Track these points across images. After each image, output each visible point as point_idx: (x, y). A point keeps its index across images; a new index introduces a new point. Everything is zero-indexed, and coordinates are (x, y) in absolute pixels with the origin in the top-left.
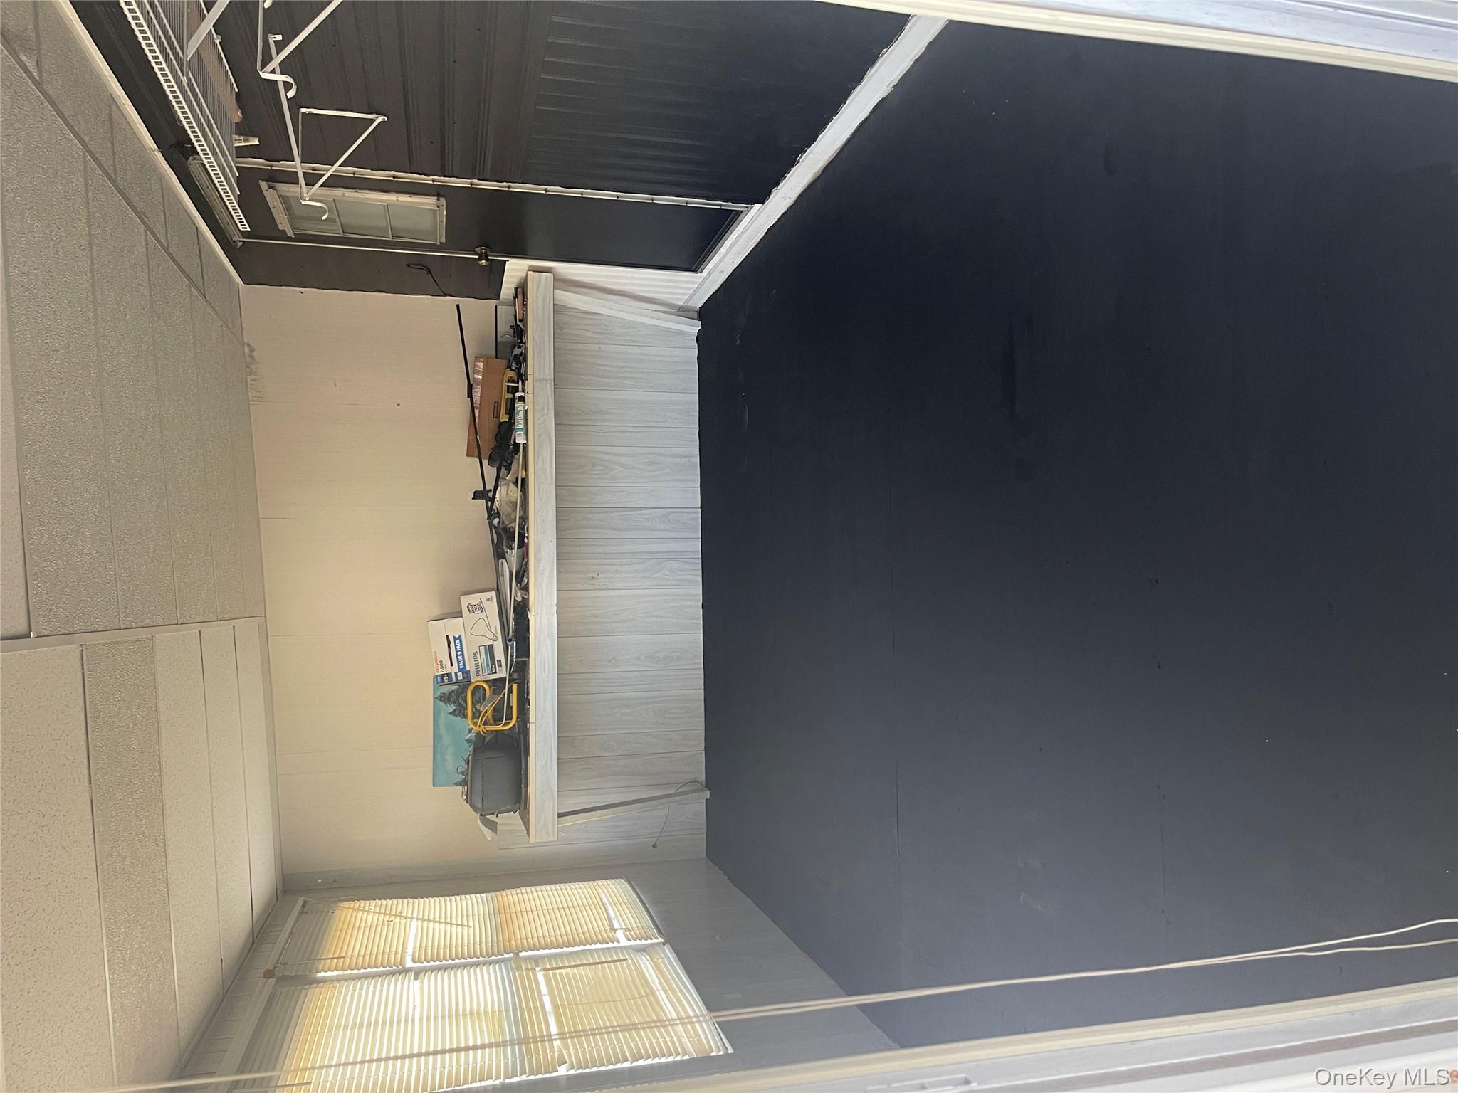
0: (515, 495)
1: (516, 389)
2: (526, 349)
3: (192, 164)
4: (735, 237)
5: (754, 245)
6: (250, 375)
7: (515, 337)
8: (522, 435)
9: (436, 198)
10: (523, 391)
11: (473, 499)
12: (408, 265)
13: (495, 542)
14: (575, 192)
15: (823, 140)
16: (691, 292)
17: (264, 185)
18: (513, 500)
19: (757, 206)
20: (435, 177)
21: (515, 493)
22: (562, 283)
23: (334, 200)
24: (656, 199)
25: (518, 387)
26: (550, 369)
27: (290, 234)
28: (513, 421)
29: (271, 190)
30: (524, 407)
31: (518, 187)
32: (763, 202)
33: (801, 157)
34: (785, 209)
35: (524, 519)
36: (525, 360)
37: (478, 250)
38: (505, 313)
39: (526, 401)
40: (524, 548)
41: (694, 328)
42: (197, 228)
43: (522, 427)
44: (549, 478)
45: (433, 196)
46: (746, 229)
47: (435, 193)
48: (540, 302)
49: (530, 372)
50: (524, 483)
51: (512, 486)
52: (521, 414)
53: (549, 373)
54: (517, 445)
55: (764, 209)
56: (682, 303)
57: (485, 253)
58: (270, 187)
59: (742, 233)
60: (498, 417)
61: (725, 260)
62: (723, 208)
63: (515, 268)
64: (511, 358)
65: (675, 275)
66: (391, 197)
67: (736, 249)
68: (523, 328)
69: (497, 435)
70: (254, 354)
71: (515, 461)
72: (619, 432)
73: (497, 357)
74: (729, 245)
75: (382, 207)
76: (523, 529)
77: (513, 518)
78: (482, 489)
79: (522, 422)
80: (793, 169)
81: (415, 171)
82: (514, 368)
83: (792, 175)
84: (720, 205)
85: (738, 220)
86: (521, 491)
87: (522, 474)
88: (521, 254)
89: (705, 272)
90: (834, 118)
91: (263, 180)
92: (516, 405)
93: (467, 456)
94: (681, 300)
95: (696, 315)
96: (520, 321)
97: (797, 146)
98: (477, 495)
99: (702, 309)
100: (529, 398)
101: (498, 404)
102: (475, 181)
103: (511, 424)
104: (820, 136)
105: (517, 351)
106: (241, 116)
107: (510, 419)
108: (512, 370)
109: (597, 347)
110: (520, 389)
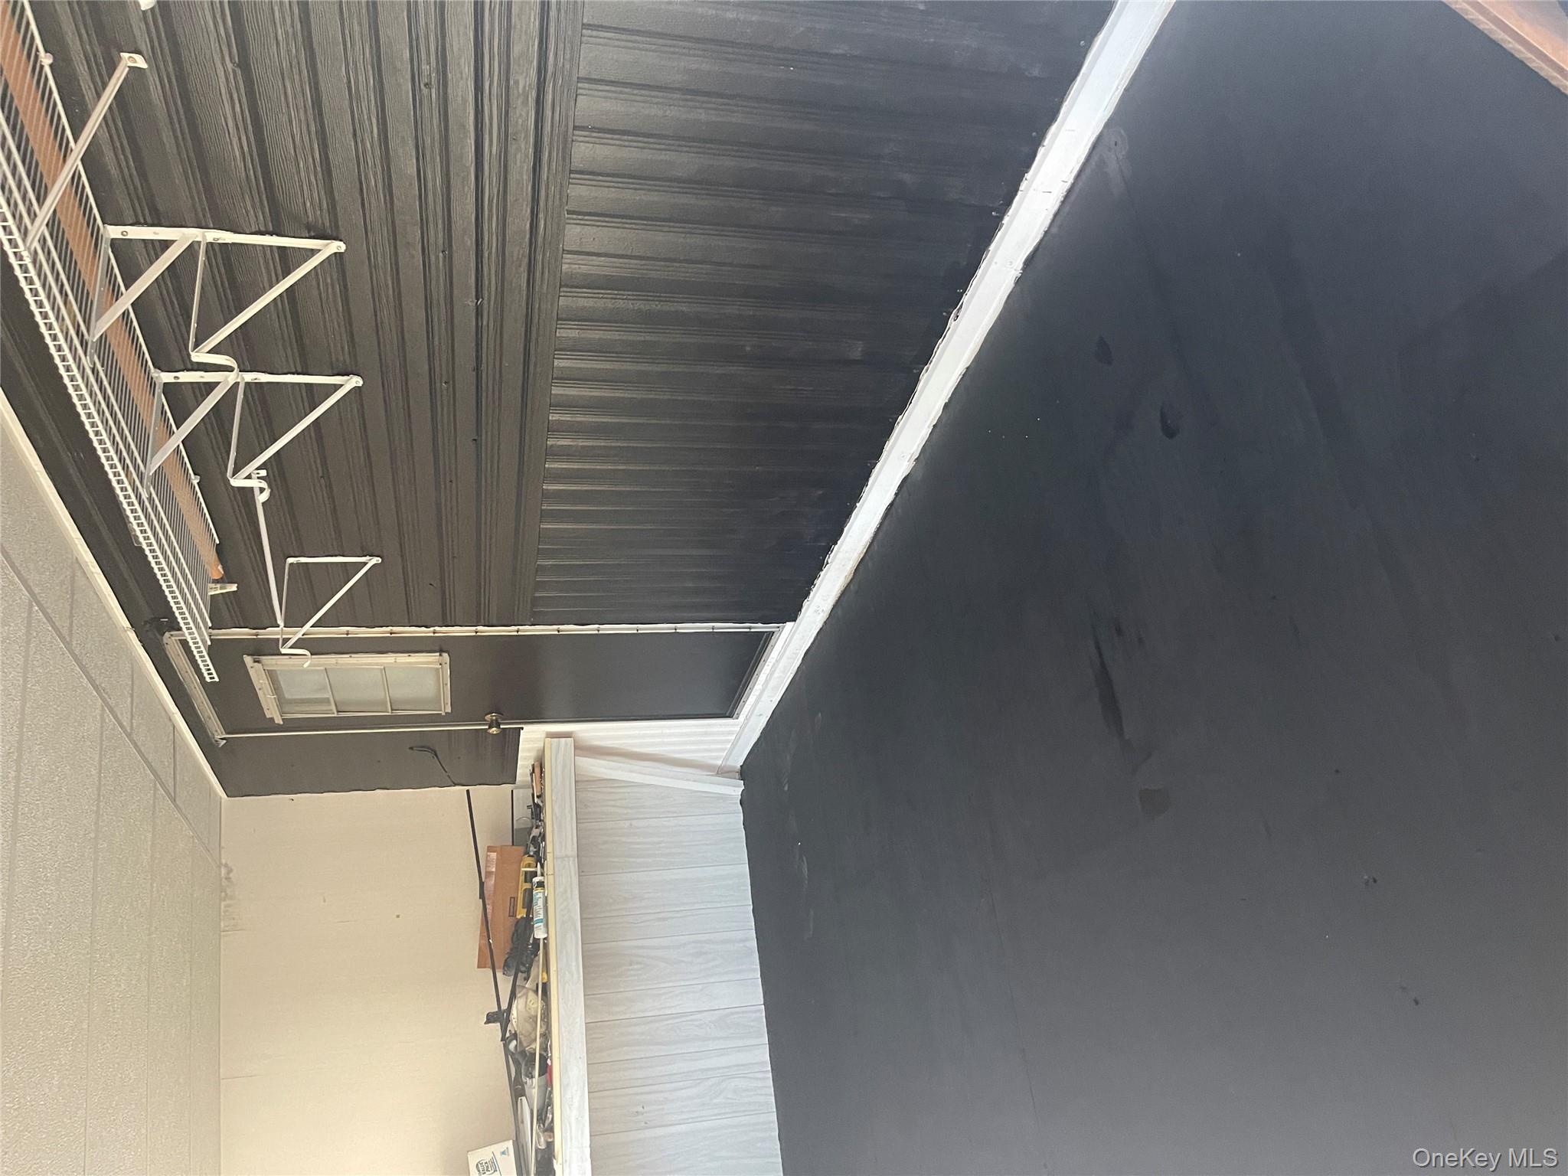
0: (535, 1006)
1: (535, 874)
2: (544, 828)
3: (170, 640)
4: (770, 668)
5: (792, 676)
6: (225, 900)
7: (533, 818)
8: (542, 927)
9: (438, 654)
10: (542, 875)
11: (485, 1023)
12: (411, 748)
13: (513, 1076)
14: (591, 629)
15: (850, 534)
16: (729, 746)
17: (248, 660)
18: (533, 1013)
19: (789, 625)
20: (437, 628)
21: (535, 1003)
22: (583, 749)
23: (326, 669)
24: (680, 628)
25: (536, 872)
26: (573, 844)
27: (279, 721)
28: (531, 916)
29: (256, 664)
30: (544, 892)
31: (528, 630)
32: (794, 620)
33: (829, 557)
34: (819, 625)
35: (546, 1036)
36: (544, 839)
37: (488, 717)
38: (523, 797)
39: (546, 886)
40: (548, 1075)
41: (735, 789)
42: (174, 727)
43: (541, 917)
44: (575, 976)
45: (435, 652)
46: (781, 655)
47: (437, 648)
48: (559, 768)
49: (549, 849)
50: (546, 988)
51: (531, 995)
52: (540, 903)
53: (571, 849)
54: (536, 941)
55: (798, 628)
56: (719, 762)
57: (496, 720)
58: (255, 661)
59: (777, 661)
60: (513, 914)
61: (763, 699)
62: (752, 630)
63: (532, 736)
64: (529, 843)
65: (709, 725)
66: (388, 659)
67: (772, 683)
68: (541, 804)
69: (513, 935)
70: (231, 875)
71: (534, 964)
72: (659, 919)
73: (513, 844)
74: (764, 679)
75: (379, 671)
76: (546, 1050)
77: (533, 1038)
78: (497, 1010)
79: (541, 912)
80: (822, 573)
81: (414, 624)
82: (532, 853)
83: (822, 581)
84: (750, 628)
85: (770, 646)
86: (542, 999)
87: (542, 977)
88: (537, 716)
89: (742, 718)
90: (858, 505)
91: (248, 655)
92: (534, 892)
93: (478, 967)
94: (717, 758)
95: (737, 775)
96: (538, 797)
97: (823, 544)
98: (491, 1018)
99: (744, 767)
100: (549, 881)
101: (514, 899)
102: (480, 628)
103: (528, 921)
104: (846, 529)
105: (535, 832)
106: (223, 572)
107: (528, 914)
108: (530, 856)
109: (628, 823)
110: (539, 873)
